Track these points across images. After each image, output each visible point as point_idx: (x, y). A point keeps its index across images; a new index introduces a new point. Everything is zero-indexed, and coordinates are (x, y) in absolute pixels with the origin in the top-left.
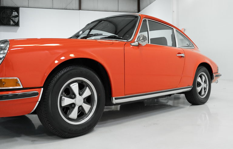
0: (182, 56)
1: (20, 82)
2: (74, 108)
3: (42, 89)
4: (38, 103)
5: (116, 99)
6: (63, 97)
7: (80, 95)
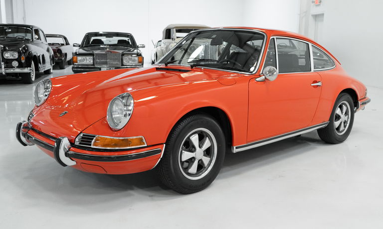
0: (318, 86)
1: (144, 141)
2: (193, 162)
3: (165, 145)
4: (160, 159)
5: (236, 148)
6: (183, 151)
7: (200, 147)
